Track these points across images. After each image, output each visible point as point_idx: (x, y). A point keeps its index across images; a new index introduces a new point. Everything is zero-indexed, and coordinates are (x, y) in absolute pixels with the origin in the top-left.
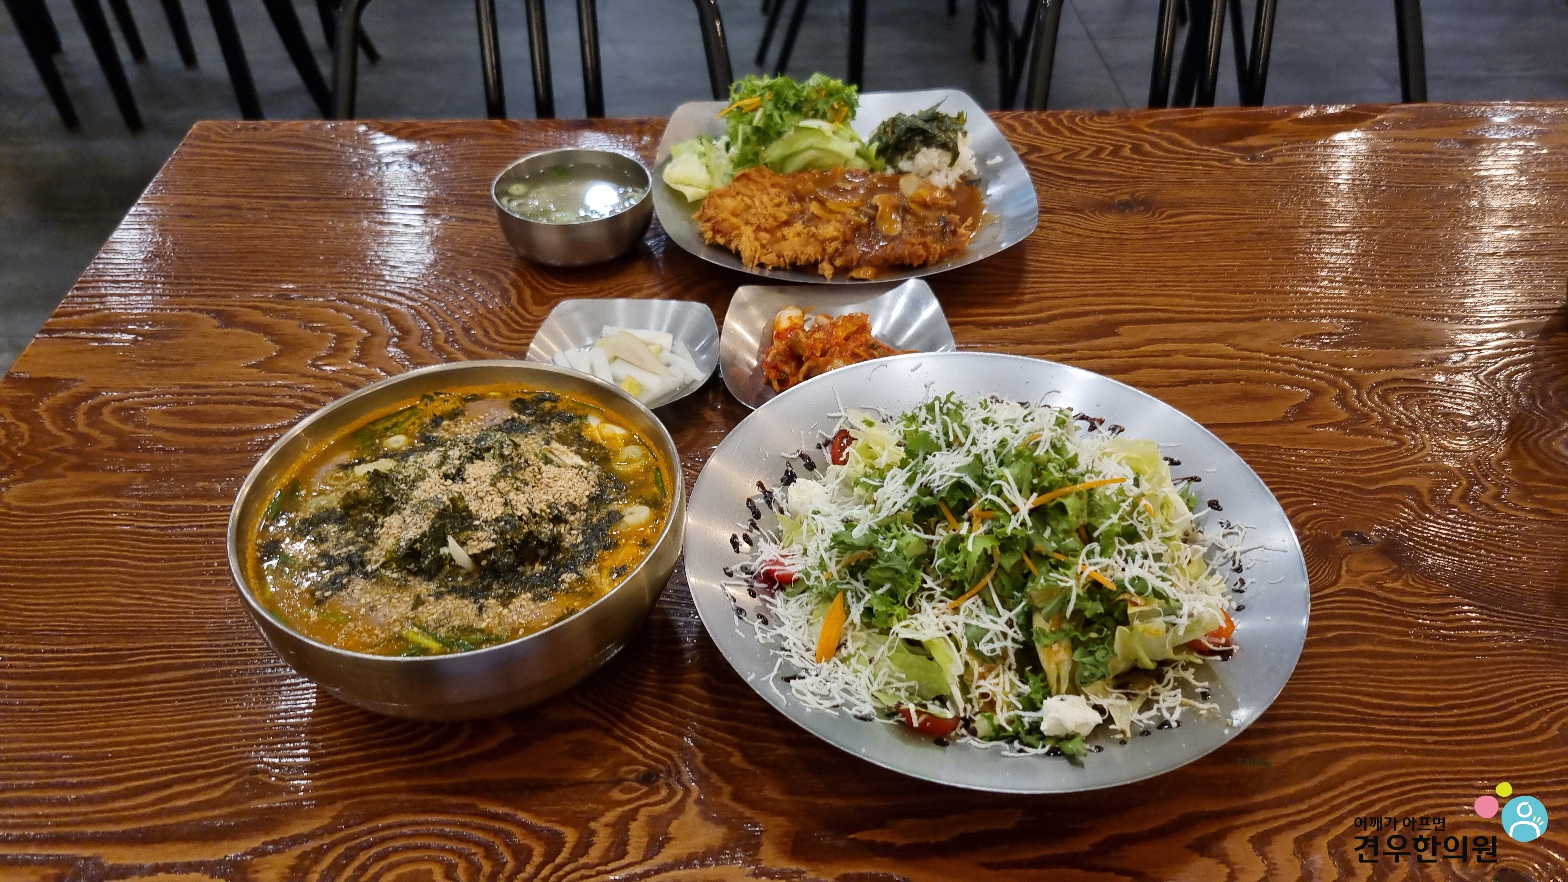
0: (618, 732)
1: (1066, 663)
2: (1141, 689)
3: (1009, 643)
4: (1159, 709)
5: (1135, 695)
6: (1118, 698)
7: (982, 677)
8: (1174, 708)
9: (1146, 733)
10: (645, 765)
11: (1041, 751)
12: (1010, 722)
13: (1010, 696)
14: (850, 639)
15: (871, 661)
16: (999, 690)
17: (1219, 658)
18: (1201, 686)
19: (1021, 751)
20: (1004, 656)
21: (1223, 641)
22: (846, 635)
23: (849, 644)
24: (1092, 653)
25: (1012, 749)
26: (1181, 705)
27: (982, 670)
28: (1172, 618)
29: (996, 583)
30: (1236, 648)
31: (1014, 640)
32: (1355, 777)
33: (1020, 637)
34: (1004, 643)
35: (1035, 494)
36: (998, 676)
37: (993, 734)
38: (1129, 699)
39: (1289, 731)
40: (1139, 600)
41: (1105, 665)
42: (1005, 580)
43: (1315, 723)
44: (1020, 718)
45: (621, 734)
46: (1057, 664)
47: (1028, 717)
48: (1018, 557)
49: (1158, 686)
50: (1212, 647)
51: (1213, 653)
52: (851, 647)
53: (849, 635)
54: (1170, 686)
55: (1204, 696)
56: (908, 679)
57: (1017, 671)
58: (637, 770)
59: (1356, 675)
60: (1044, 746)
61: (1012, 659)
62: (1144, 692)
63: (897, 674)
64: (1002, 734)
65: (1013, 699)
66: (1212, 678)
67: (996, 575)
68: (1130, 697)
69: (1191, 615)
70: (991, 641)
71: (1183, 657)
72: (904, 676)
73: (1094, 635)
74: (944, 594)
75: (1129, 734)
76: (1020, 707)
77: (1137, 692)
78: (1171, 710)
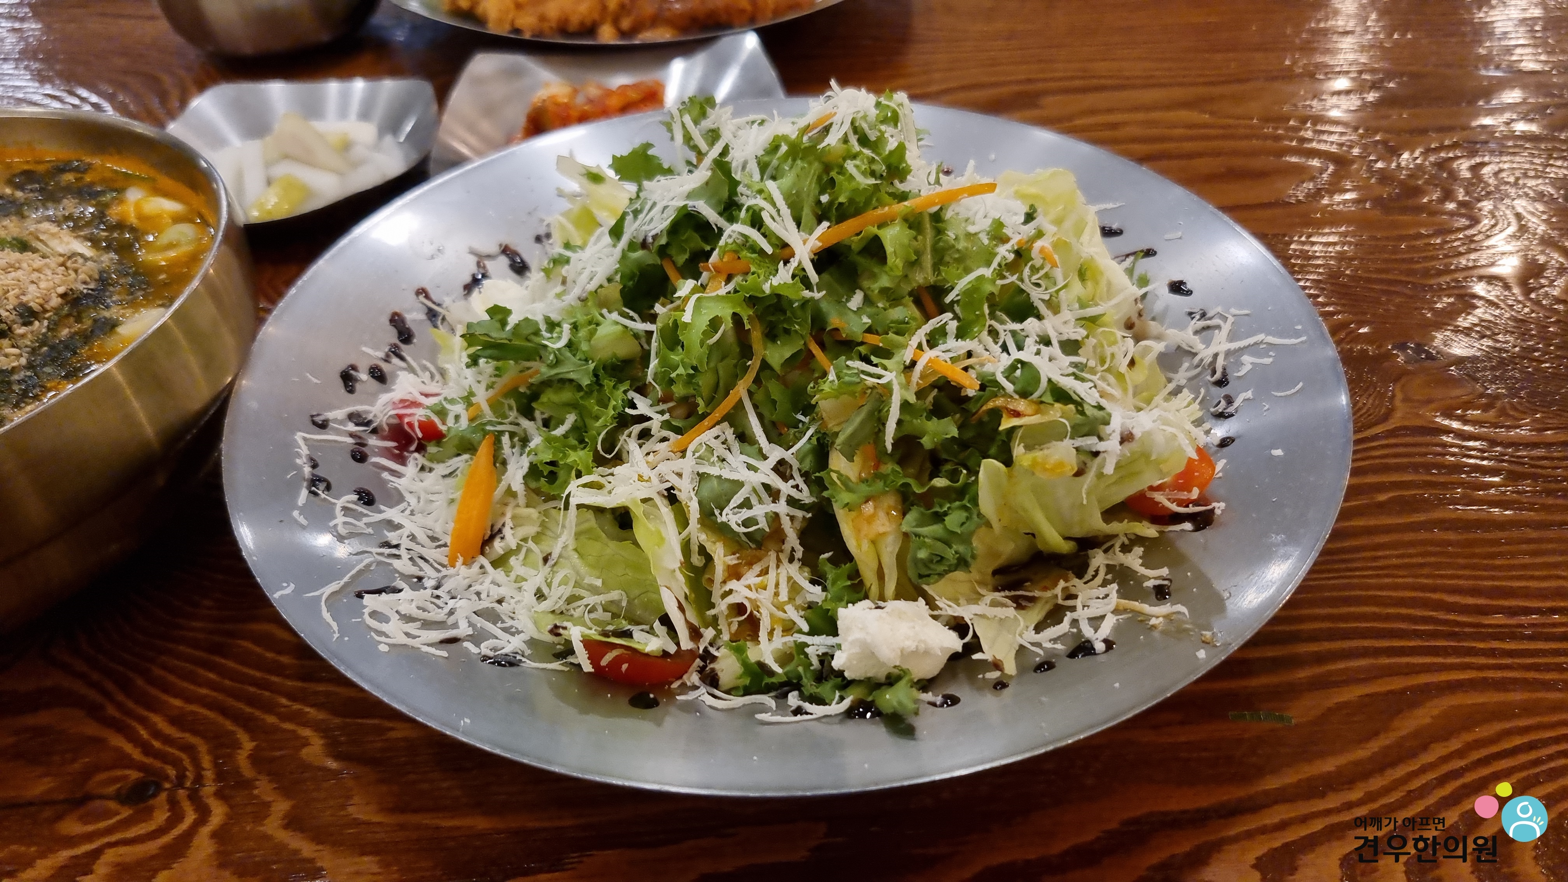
0: (111, 711)
1: (890, 539)
2: (1045, 589)
3: (782, 507)
4: (1075, 622)
5: (1032, 600)
6: (994, 604)
7: (735, 573)
8: (1103, 617)
9: (1046, 666)
10: (141, 767)
11: (837, 708)
12: (784, 659)
13: (789, 608)
14: (509, 523)
15: (546, 560)
16: (765, 598)
17: (1188, 526)
18: (1153, 576)
19: (798, 711)
20: (776, 535)
21: (1195, 494)
22: (503, 514)
23: (507, 531)
24: (939, 518)
25: (782, 707)
26: (1116, 612)
27: (732, 560)
28: (1091, 442)
29: (759, 396)
30: (1219, 507)
31: (792, 502)
32: (1446, 736)
33: (806, 496)
34: (772, 507)
35: (826, 224)
36: (765, 572)
37: (747, 681)
38: (1019, 607)
39: (1320, 659)
40: (1021, 405)
41: (966, 539)
42: (775, 389)
43: (1367, 643)
44: (801, 647)
45: (117, 715)
46: (874, 542)
47: (817, 645)
48: (798, 345)
49: (1076, 581)
50: (1174, 508)
51: (1177, 518)
52: (510, 538)
53: (509, 515)
54: (1099, 579)
55: (1161, 593)
56: (607, 587)
57: (804, 562)
58: (125, 777)
59: (1433, 559)
60: (842, 699)
61: (792, 539)
62: (1048, 594)
63: (588, 580)
64: (768, 680)
65: (792, 614)
66: (1176, 560)
67: (757, 381)
68: (1020, 603)
69: (1126, 438)
70: (746, 504)
71: (1121, 527)
72: (599, 583)
73: (940, 482)
74: (666, 425)
75: (1010, 668)
76: (806, 628)
77: (1037, 593)
78: (1096, 621)
